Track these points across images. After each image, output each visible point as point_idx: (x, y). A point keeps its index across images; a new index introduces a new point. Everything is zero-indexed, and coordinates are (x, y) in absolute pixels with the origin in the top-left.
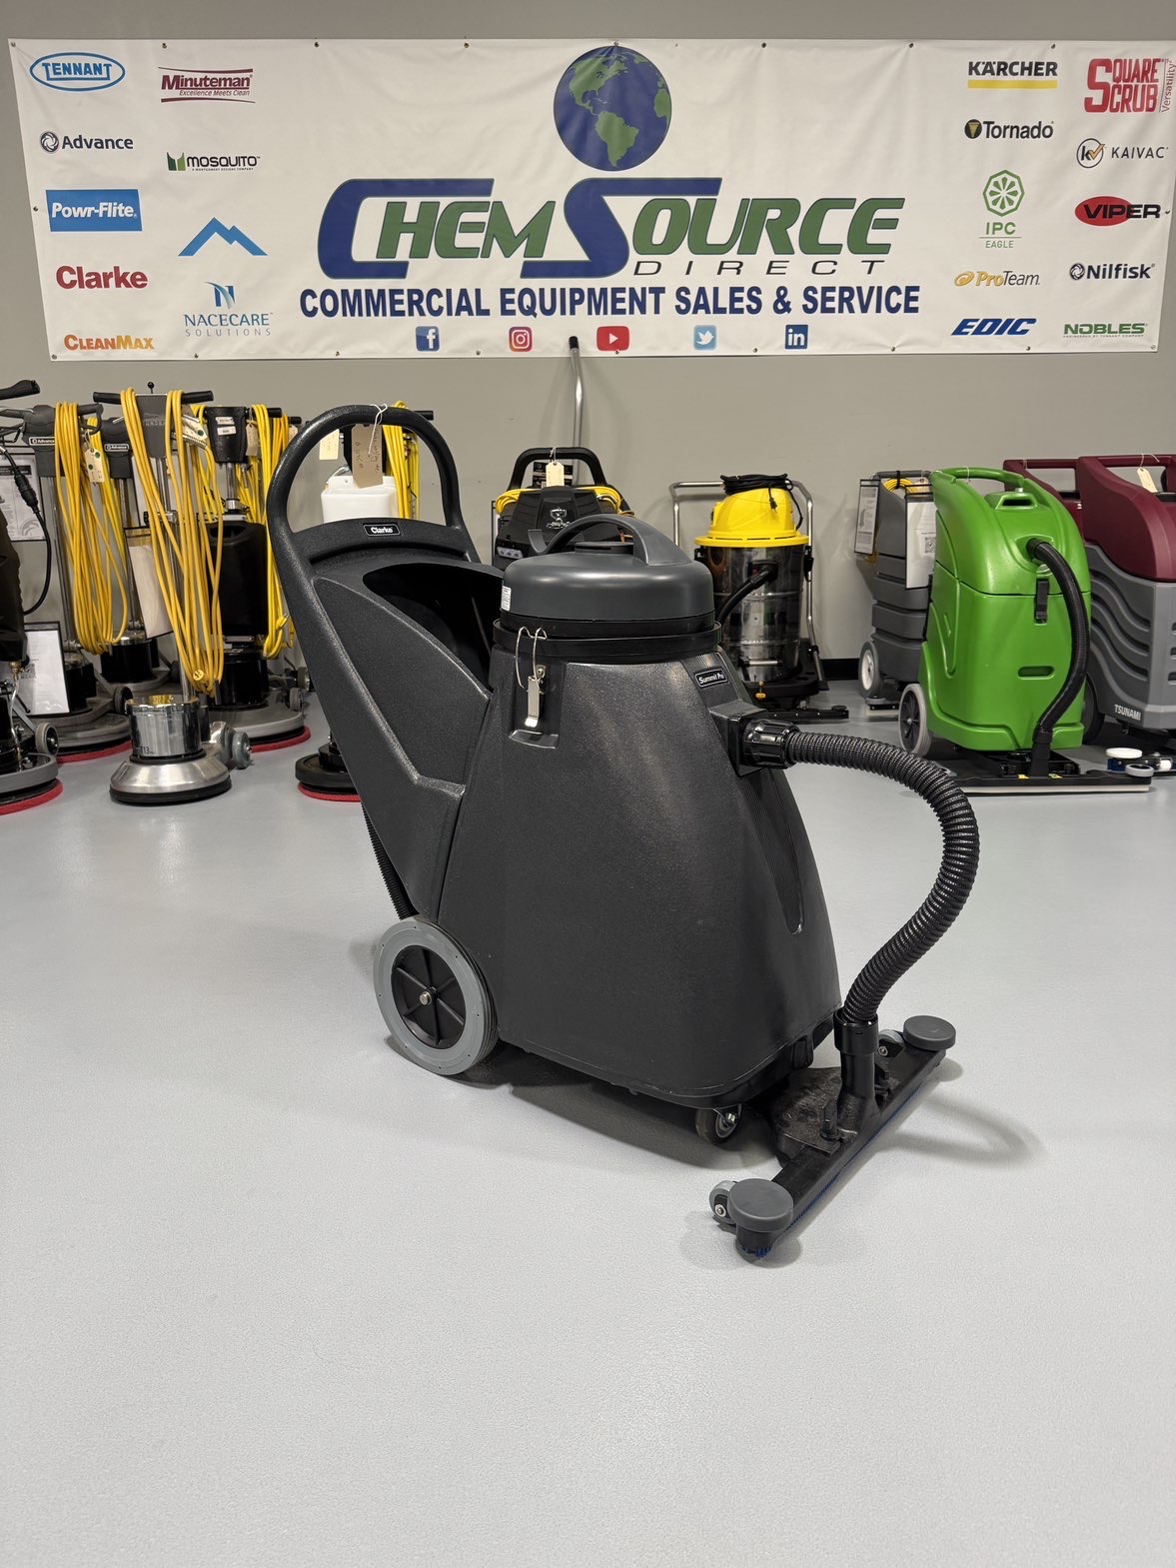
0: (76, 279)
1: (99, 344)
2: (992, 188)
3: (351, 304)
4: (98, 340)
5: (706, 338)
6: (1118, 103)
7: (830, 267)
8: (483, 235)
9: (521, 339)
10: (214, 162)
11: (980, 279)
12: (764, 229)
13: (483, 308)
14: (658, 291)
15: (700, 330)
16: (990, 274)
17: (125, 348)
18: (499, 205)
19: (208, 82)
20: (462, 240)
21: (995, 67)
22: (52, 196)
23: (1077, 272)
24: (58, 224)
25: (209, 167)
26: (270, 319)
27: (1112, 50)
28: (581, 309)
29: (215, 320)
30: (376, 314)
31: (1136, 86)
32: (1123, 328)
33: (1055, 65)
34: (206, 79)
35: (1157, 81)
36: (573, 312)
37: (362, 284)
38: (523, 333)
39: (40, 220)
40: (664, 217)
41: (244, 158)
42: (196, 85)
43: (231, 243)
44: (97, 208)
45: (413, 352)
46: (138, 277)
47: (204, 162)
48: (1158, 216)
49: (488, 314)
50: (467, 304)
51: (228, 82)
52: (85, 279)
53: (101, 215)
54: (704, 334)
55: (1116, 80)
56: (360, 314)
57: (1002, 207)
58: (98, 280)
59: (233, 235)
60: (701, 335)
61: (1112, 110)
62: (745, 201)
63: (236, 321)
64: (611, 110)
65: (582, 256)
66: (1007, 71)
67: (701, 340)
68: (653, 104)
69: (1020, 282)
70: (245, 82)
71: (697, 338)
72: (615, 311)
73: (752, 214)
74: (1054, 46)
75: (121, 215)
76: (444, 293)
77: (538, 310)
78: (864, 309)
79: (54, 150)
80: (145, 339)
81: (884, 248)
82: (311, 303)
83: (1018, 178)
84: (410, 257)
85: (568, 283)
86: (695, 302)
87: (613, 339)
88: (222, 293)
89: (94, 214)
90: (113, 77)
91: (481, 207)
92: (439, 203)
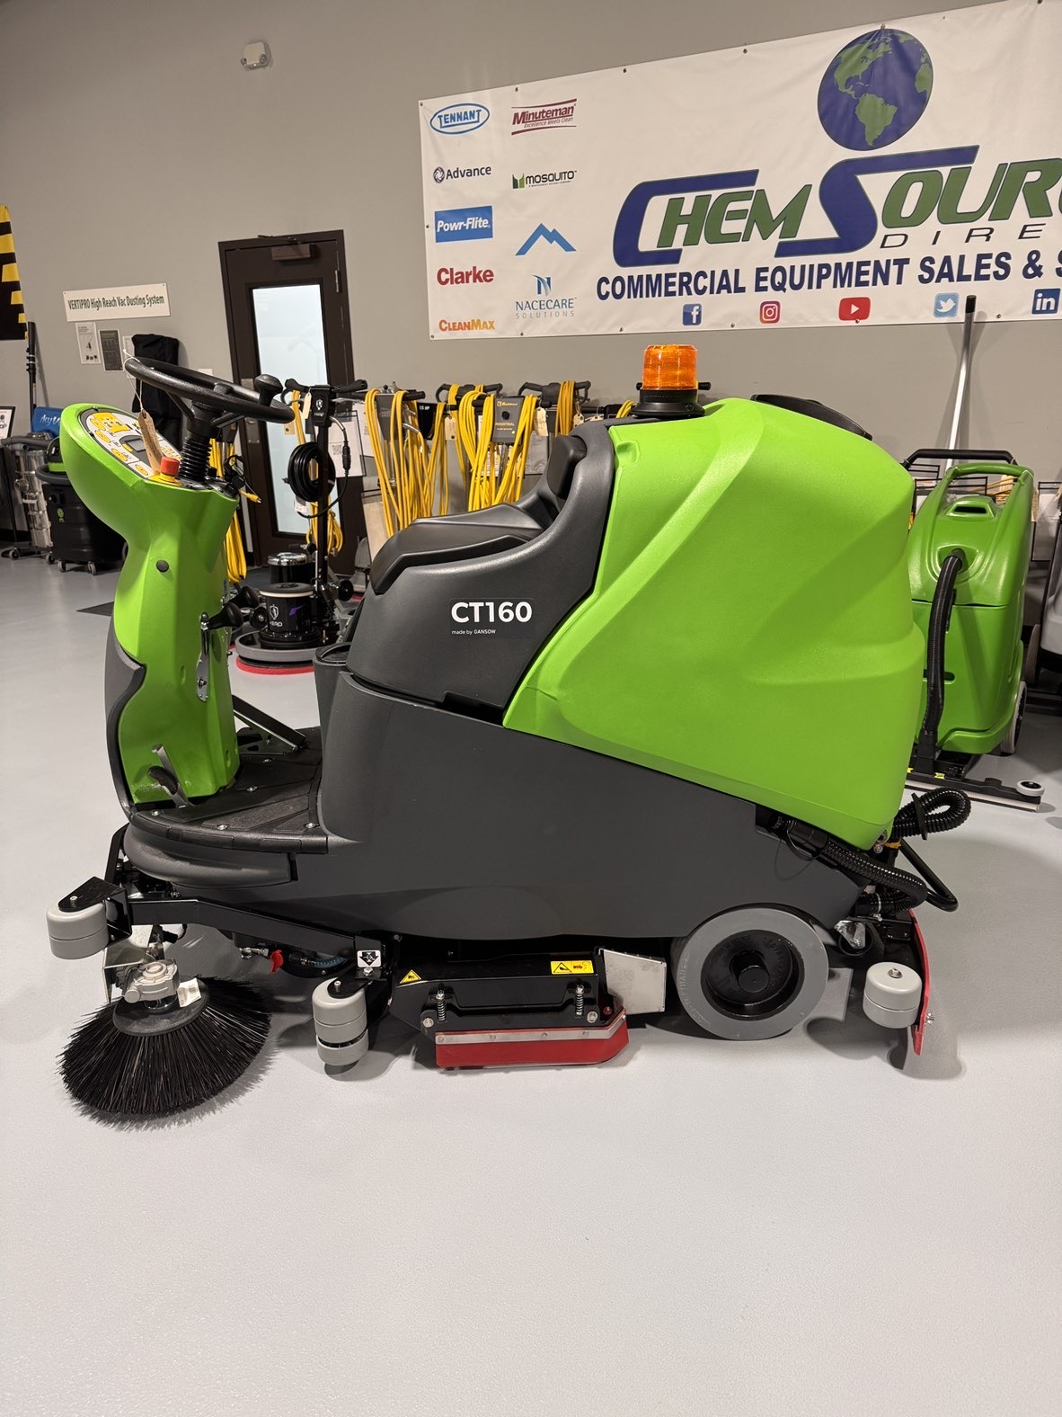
0: (449, 277)
1: (460, 326)
3: (635, 288)
4: (460, 323)
5: (947, 306)
8: (745, 221)
9: (770, 312)
10: (544, 178)
12: (1021, 193)
13: (740, 286)
14: (901, 263)
15: (944, 297)
17: (476, 329)
18: (761, 192)
19: (545, 114)
20: (728, 227)
22: (439, 216)
24: (442, 237)
25: (541, 183)
26: (574, 303)
28: (829, 281)
29: (536, 305)
30: (654, 296)
34: (543, 112)
36: (819, 286)
37: (644, 270)
38: (772, 307)
39: (430, 234)
40: (916, 190)
41: (565, 173)
42: (537, 118)
43: (551, 243)
44: (465, 223)
45: (678, 325)
46: (488, 273)
47: (538, 179)
49: (744, 291)
50: (727, 283)
51: (558, 112)
52: (455, 277)
53: (467, 228)
54: (946, 302)
56: (641, 296)
58: (463, 278)
59: (554, 236)
60: (942, 303)
63: (551, 305)
64: (873, 93)
65: (835, 235)
67: (941, 308)
68: (915, 80)
70: (571, 110)
71: (938, 306)
72: (859, 284)
73: (1009, 178)
75: (480, 227)
76: (709, 275)
77: (787, 286)
79: (443, 179)
80: (489, 322)
82: (606, 288)
84: (684, 245)
85: (817, 260)
86: (939, 271)
87: (856, 309)
88: (543, 283)
89: (463, 227)
90: (483, 118)
91: (746, 196)
92: (711, 195)
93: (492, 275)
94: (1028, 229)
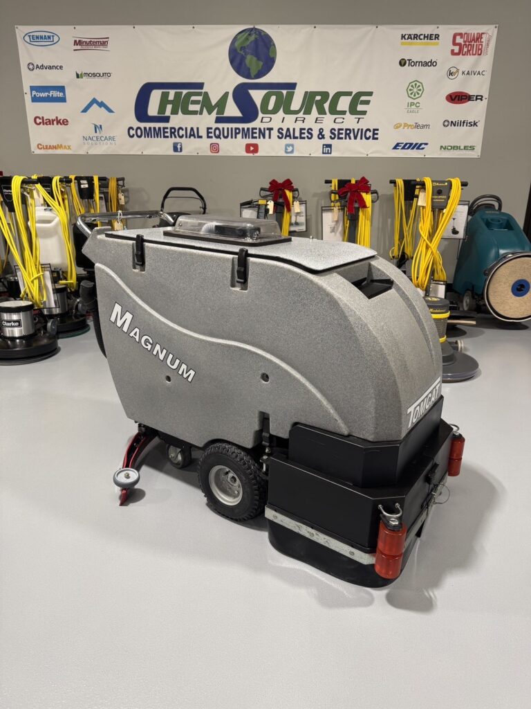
0: (42, 121)
1: (50, 148)
2: (410, 87)
3: (147, 133)
4: (50, 146)
5: (290, 149)
6: (466, 52)
7: (342, 120)
8: (199, 106)
9: (215, 148)
10: (94, 75)
11: (405, 126)
12: (314, 105)
13: (200, 135)
15: (288, 145)
16: (409, 124)
17: (60, 149)
18: (206, 93)
19: (92, 43)
20: (192, 107)
21: (413, 36)
22: (32, 88)
23: (446, 123)
24: (35, 99)
25: (92, 77)
26: (116, 139)
27: (463, 29)
29: (95, 139)
30: (157, 137)
31: (474, 45)
32: (465, 148)
33: (439, 36)
34: (91, 41)
35: (483, 42)
36: (236, 138)
37: (152, 125)
38: (215, 146)
39: (28, 98)
40: (273, 99)
41: (106, 73)
42: (87, 44)
43: (101, 107)
44: (49, 93)
45: (171, 152)
46: (65, 121)
47: (90, 75)
48: (482, 100)
49: (202, 138)
50: (193, 134)
51: (99, 43)
52: (45, 121)
53: (51, 96)
55: (465, 42)
56: (151, 137)
57: (415, 95)
58: (50, 122)
59: (101, 105)
60: (288, 148)
61: (463, 55)
62: (306, 93)
63: (103, 139)
64: (252, 54)
65: (239, 114)
66: (418, 38)
68: (269, 52)
69: (422, 127)
70: (106, 42)
71: (286, 149)
72: (253, 137)
74: (438, 27)
75: (58, 96)
76: (184, 129)
77: (222, 136)
78: (355, 138)
79: (33, 69)
80: (68, 146)
81: (364, 113)
82: (132, 132)
83: (421, 83)
84: (172, 114)
85: (234, 126)
86: (286, 134)
87: (252, 149)
88: (97, 128)
89: (48, 96)
90: (55, 40)
91: (199, 94)
92: (182, 92)
93: (67, 121)
94: (318, 119)
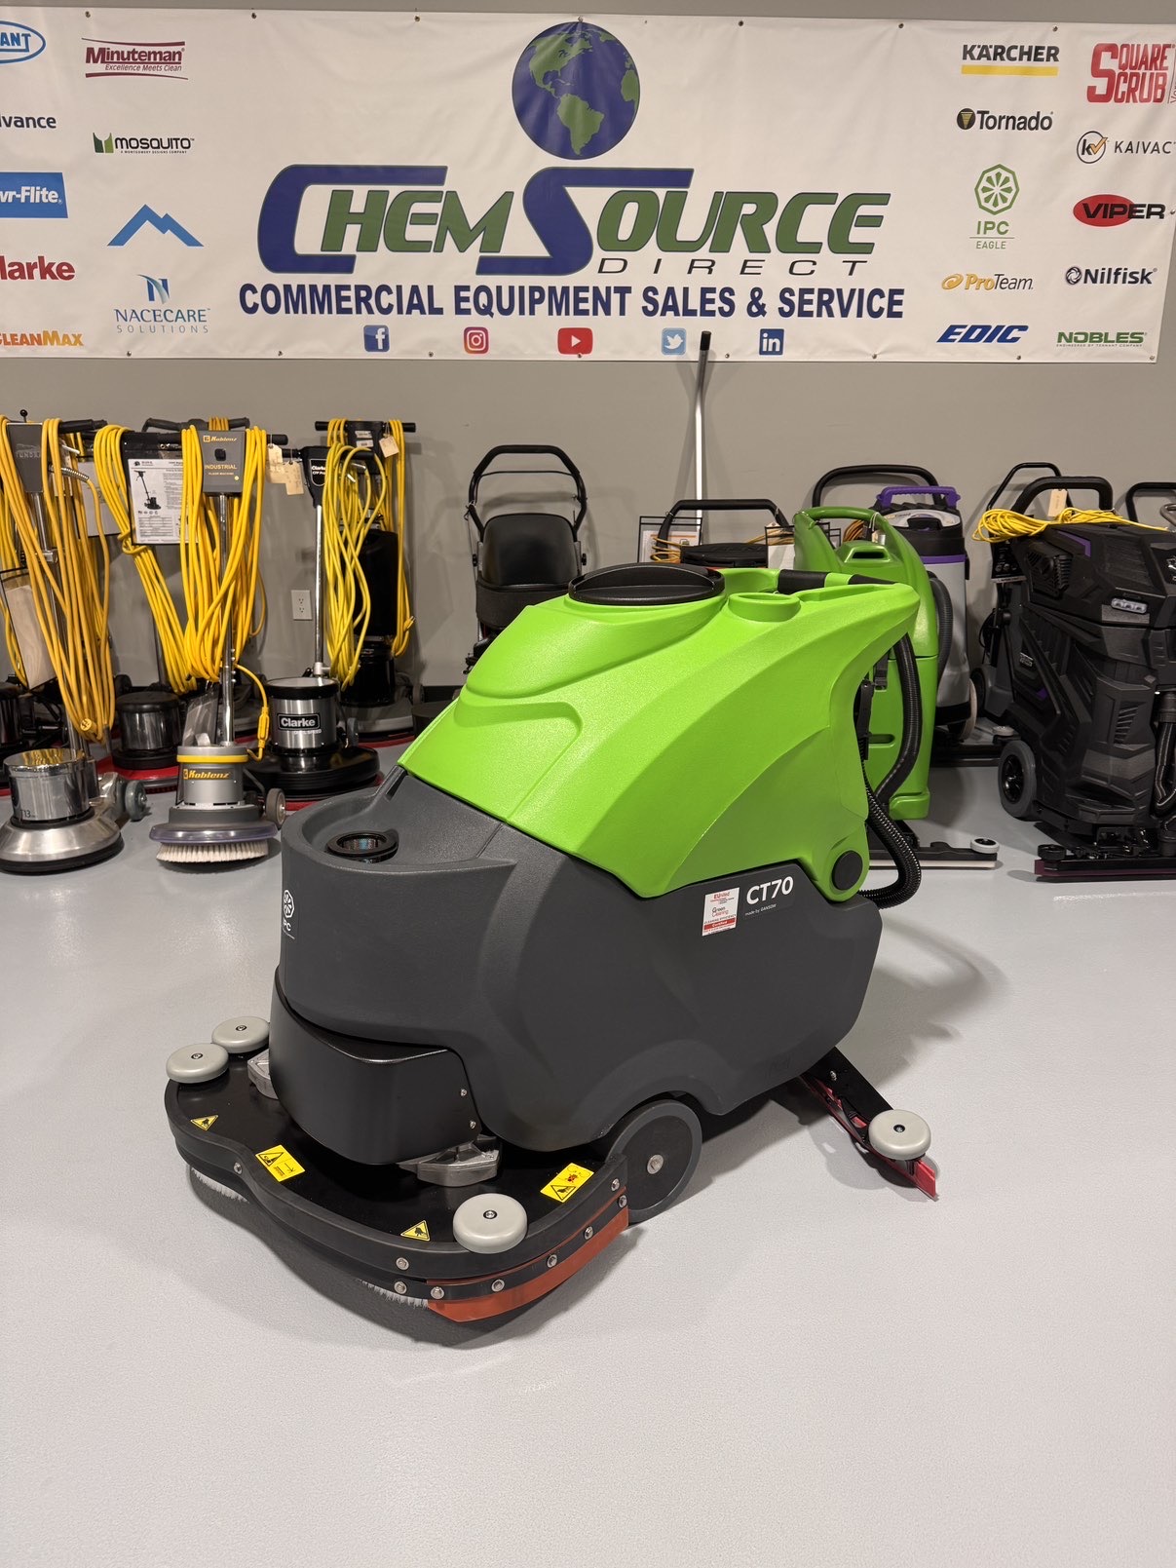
1: (24, 341)
2: (984, 184)
3: (294, 300)
4: (23, 336)
5: (675, 342)
6: (1123, 93)
7: (809, 267)
8: (436, 228)
9: (476, 339)
10: (145, 144)
11: (969, 283)
12: (739, 225)
13: (435, 306)
14: (623, 291)
15: (669, 333)
16: (981, 276)
17: (52, 344)
18: (453, 196)
19: (136, 56)
20: (414, 233)
21: (991, 51)
23: (1074, 276)
25: (139, 149)
26: (207, 316)
27: (1118, 34)
28: (542, 308)
29: (148, 316)
30: (322, 312)
31: (1144, 74)
32: (1120, 338)
33: (1057, 50)
34: (134, 52)
35: (1166, 68)
36: (532, 312)
37: (306, 279)
38: (478, 334)
40: (631, 210)
41: (177, 140)
42: (123, 59)
43: (164, 232)
44: (19, 192)
45: (359, 352)
46: (65, 268)
48: (1162, 217)
49: (442, 313)
50: (419, 302)
51: (158, 56)
52: (8, 269)
53: (23, 200)
54: (673, 337)
55: (1120, 68)
56: (304, 312)
57: (995, 204)
58: (23, 271)
59: (166, 224)
60: (669, 338)
62: (718, 195)
63: (171, 316)
64: (574, 93)
65: (542, 251)
66: (1005, 55)
67: (669, 344)
68: (620, 87)
69: (1013, 285)
70: (177, 56)
71: (665, 342)
72: (578, 312)
73: (725, 207)
74: (1056, 29)
75: (45, 200)
76: (394, 290)
77: (494, 309)
78: (845, 313)
80: (74, 335)
81: (867, 248)
82: (252, 299)
83: (1013, 173)
84: (358, 250)
85: (528, 281)
86: (664, 303)
87: (576, 341)
88: (155, 287)
89: (16, 200)
90: (34, 47)
91: (434, 197)
92: (388, 192)
93: (71, 269)
94: (749, 264)
